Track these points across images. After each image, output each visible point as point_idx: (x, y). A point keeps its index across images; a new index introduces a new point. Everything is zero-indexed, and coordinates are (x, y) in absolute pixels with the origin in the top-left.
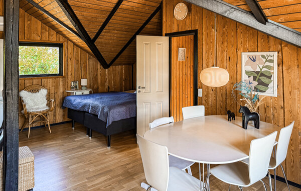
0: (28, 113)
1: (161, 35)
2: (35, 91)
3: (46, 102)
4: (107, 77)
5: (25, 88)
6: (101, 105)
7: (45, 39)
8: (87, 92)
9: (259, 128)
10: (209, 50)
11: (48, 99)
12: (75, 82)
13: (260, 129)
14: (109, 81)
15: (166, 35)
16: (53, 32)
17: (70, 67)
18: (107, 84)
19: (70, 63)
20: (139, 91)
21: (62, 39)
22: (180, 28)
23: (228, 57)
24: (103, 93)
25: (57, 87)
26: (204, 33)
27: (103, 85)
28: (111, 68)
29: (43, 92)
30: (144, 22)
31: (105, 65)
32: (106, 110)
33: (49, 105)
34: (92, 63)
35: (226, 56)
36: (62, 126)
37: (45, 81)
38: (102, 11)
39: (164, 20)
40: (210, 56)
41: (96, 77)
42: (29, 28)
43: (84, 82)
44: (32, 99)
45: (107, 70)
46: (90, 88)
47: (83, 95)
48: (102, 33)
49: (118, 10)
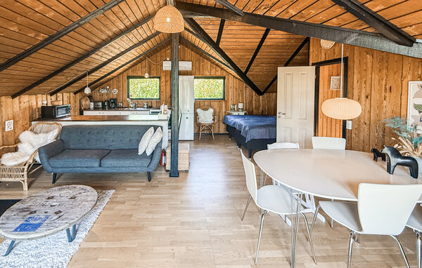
0: (200, 124)
1: (308, 65)
2: (205, 109)
3: (212, 118)
4: (261, 102)
5: (200, 107)
6: (244, 125)
7: (213, 74)
8: (243, 114)
9: (417, 178)
10: (361, 78)
11: (214, 116)
12: (234, 105)
13: (418, 180)
14: (263, 106)
15: (313, 64)
16: (218, 69)
17: (230, 94)
18: (261, 108)
19: (230, 91)
20: (279, 117)
21: (225, 74)
22: (327, 56)
23: (388, 87)
24: (257, 115)
25: (221, 108)
26: (356, 60)
27: (257, 108)
28: (265, 95)
29: (211, 111)
30: (292, 54)
31: (259, 93)
32: (247, 129)
33: (214, 120)
34: (248, 91)
35: (386, 85)
36: (224, 136)
37: (213, 103)
38: (248, 50)
39: (311, 50)
40: (363, 85)
41: (251, 102)
42: (203, 67)
43: (241, 106)
44: (204, 115)
45: (261, 97)
46: (246, 110)
47: (239, 116)
48: (252, 67)
49: (262, 47)
